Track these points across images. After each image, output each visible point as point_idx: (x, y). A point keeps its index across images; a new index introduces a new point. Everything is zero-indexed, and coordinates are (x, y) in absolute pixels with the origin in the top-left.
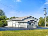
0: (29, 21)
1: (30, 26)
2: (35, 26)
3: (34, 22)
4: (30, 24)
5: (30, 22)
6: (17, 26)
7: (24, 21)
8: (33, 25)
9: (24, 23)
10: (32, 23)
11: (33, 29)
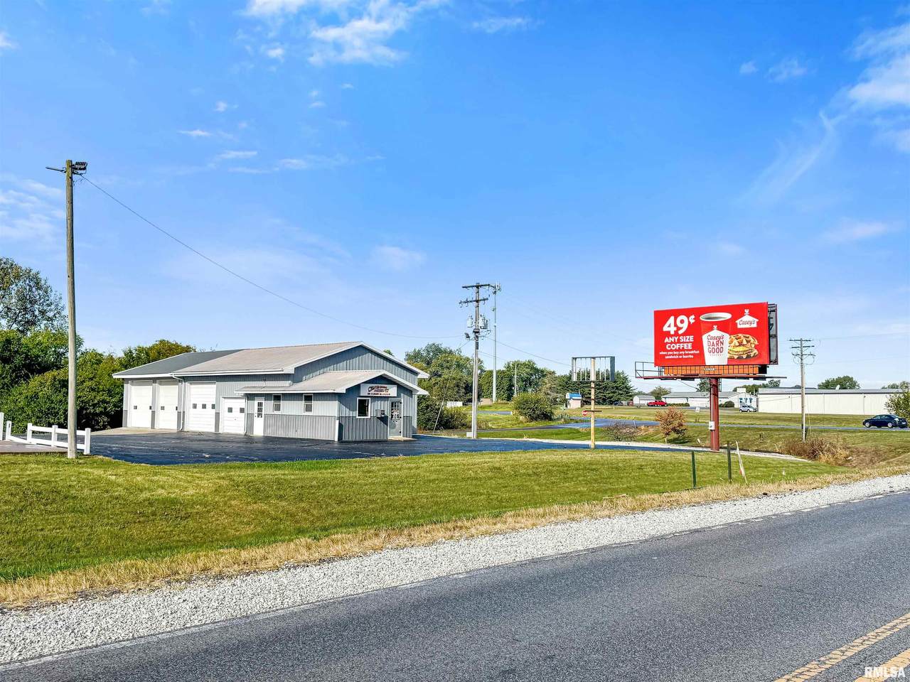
0: (358, 387)
1: (364, 430)
2: (400, 424)
3: (393, 391)
4: (363, 409)
5: (364, 392)
6: (234, 425)
7: (311, 384)
8: (384, 420)
9: (308, 398)
10: (375, 398)
11: (380, 447)
